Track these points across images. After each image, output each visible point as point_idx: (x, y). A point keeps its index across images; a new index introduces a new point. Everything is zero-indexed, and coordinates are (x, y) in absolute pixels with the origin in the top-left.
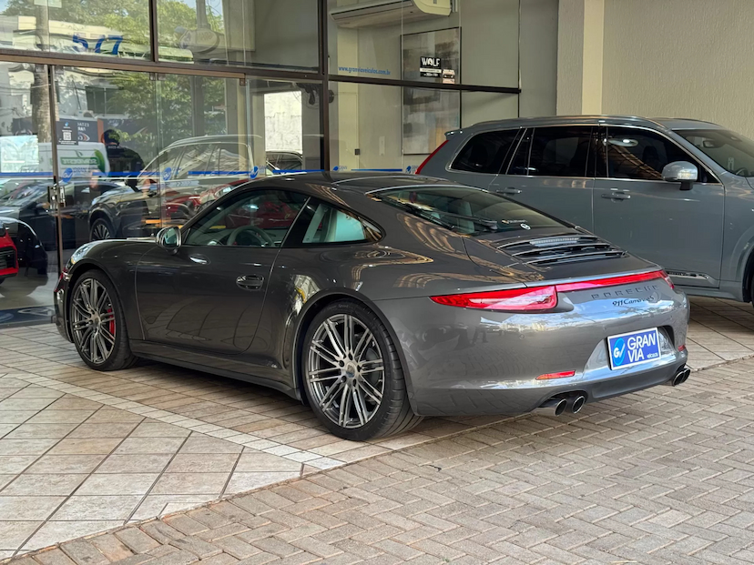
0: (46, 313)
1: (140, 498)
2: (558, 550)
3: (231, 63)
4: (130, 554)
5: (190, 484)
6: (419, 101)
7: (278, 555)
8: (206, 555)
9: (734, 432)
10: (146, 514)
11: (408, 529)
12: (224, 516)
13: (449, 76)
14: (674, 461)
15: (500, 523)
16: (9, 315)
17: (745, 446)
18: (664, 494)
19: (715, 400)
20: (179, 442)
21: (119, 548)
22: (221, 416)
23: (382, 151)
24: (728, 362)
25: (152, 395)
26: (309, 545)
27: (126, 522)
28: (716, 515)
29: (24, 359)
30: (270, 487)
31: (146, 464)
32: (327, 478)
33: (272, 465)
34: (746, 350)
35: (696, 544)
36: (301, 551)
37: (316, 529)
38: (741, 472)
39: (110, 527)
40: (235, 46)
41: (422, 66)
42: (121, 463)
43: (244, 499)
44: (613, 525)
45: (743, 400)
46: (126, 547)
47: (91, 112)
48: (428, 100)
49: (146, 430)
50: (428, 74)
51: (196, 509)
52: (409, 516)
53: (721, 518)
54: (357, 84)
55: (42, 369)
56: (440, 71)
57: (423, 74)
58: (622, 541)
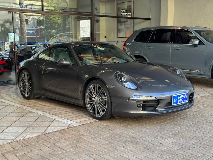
0: (13, 82)
1: (20, 134)
2: (135, 149)
3: (70, 11)
4: (13, 149)
5: (35, 130)
6: (122, 22)
7: (54, 150)
8: (34, 150)
9: (197, 116)
10: (20, 138)
11: (94, 143)
12: (42, 139)
13: (129, 15)
14: (177, 124)
15: (121, 141)
16: (2, 82)
17: (199, 120)
18: (171, 134)
19: (194, 107)
20: (36, 118)
21: (10, 147)
22: (51, 111)
23: (112, 36)
24: (201, 97)
25: (34, 105)
26: (64, 147)
27: (14, 140)
28: (184, 140)
29: (2, 95)
30: (58, 131)
31: (25, 124)
32: (75, 128)
33: (60, 125)
34: (208, 93)
35: (176, 148)
36: (61, 149)
37: (67, 143)
38: (195, 128)
39: (9, 141)
40: (72, 7)
41: (121, 12)
42: (18, 124)
43: (49, 134)
44: (153, 142)
45: (202, 107)
46: (12, 147)
47: (37, 26)
48: (125, 22)
49: (29, 115)
50: (123, 14)
51: (35, 137)
52: (95, 139)
53: (185, 141)
54: (105, 17)
55: (6, 98)
56: (127, 13)
57: (122, 14)
58: (154, 147)
